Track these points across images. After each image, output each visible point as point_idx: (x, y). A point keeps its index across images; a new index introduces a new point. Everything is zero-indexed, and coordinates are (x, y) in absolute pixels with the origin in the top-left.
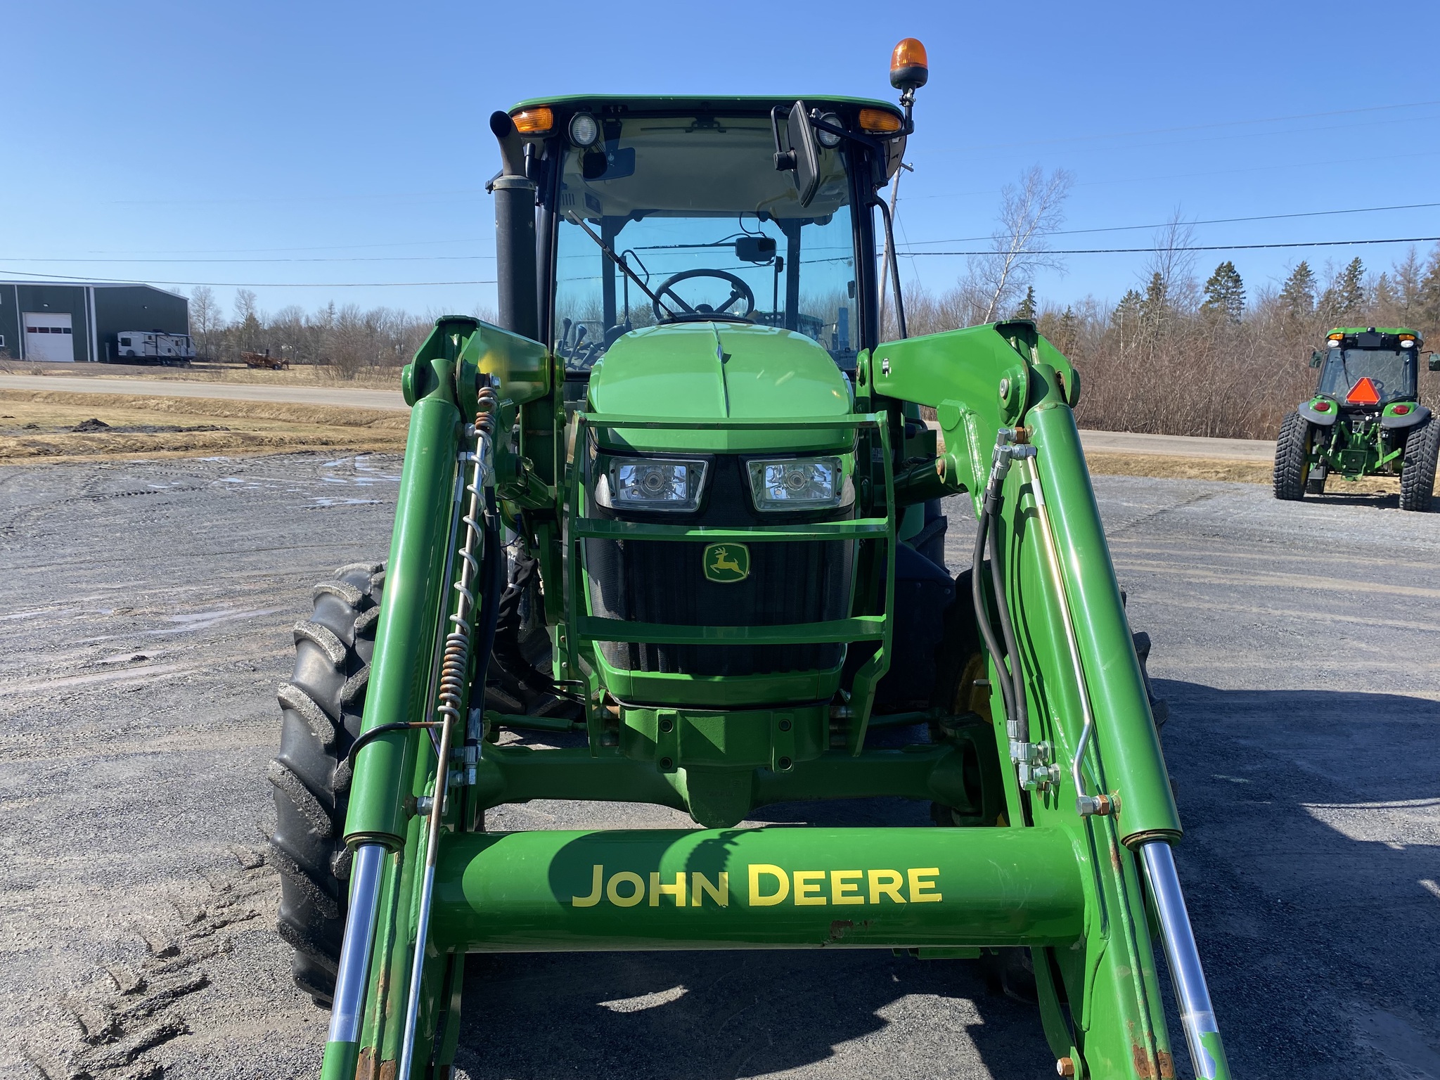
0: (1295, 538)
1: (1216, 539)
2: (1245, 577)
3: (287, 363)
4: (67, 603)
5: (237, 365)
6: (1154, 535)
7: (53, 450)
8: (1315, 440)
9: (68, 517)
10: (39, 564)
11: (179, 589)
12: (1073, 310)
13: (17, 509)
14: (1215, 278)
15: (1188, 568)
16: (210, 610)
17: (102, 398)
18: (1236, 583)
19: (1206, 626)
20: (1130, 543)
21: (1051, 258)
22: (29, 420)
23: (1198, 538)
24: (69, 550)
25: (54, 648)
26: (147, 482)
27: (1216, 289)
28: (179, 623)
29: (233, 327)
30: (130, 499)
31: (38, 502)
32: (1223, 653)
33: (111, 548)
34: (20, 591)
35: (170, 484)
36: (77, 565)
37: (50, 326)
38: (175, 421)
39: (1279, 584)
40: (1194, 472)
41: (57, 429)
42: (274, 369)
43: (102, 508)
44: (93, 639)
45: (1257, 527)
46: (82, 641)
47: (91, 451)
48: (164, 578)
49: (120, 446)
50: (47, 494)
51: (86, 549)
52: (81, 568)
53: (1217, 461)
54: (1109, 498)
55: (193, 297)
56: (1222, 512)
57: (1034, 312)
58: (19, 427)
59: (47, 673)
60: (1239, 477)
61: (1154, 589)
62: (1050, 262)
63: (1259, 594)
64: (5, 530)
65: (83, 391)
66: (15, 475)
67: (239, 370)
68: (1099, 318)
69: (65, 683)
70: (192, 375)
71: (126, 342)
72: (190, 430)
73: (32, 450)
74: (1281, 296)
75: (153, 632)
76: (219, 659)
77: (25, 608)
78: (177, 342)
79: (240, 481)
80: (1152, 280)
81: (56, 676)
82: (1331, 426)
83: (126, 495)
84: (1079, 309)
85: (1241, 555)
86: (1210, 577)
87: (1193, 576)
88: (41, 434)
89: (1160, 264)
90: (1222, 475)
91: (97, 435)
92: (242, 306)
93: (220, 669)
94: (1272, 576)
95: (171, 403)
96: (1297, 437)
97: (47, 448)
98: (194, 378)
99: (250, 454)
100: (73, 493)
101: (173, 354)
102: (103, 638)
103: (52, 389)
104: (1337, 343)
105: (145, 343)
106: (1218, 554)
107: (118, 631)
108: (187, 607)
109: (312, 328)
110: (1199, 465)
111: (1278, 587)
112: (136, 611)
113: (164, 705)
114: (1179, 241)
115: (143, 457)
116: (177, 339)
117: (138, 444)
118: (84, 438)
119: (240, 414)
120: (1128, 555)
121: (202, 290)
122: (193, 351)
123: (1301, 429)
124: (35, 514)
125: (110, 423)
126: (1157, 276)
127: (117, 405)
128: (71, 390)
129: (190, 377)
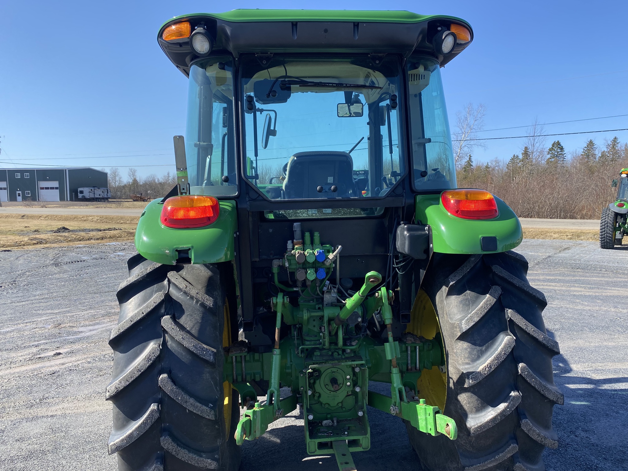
0: (617, 269)
1: (579, 270)
2: (600, 291)
3: (149, 199)
4: (30, 322)
5: (129, 200)
6: (548, 269)
7: (44, 242)
8: (618, 220)
9: (42, 275)
10: (22, 300)
11: (85, 312)
12: (489, 164)
13: (20, 272)
14: (552, 148)
15: (571, 287)
16: (98, 324)
17: (69, 217)
18: (597, 294)
19: (591, 320)
20: (538, 273)
21: (480, 142)
22: (36, 228)
23: (570, 270)
24: (38, 293)
25: (17, 348)
26: (81, 256)
27: (553, 153)
28: (82, 332)
29: (127, 184)
30: (72, 265)
31: (30, 268)
32: (606, 336)
33: (58, 290)
34: (9, 316)
35: (92, 257)
36: (40, 301)
37: (49, 186)
38: (99, 226)
39: (619, 294)
40: (556, 236)
41: (47, 232)
42: (144, 201)
43: (59, 270)
44: (38, 343)
45: (597, 263)
46: (31, 344)
47: (60, 241)
48: (80, 307)
49: (73, 239)
50: (35, 263)
51: (46, 291)
52: (42, 302)
53: (566, 230)
54: (522, 251)
55: (110, 172)
56: (577, 256)
57: (471, 165)
58: (31, 232)
59: (10, 364)
60: (578, 237)
61: (558, 299)
62: (480, 144)
63: (611, 300)
64: (12, 283)
65: (61, 214)
66: (24, 255)
67: (129, 203)
68: (501, 167)
69: (17, 370)
70: (108, 205)
71: (82, 192)
72: (105, 230)
73: (34, 242)
74: (582, 155)
75: (68, 338)
76: (97, 353)
77: (9, 326)
78: (103, 191)
79: (123, 254)
80: (524, 150)
81: (15, 366)
82: (626, 214)
83: (71, 263)
84: (492, 164)
85: (594, 279)
86: (584, 291)
87: (575, 291)
88: (40, 234)
89: (530, 143)
90: (570, 237)
91: (64, 234)
92: (131, 175)
93: (97, 359)
94: (614, 290)
95: (98, 218)
96: (610, 219)
97: (41, 241)
98: (109, 206)
99: (129, 241)
100: (47, 262)
101: (101, 196)
102: (43, 342)
103: (48, 213)
104: (625, 176)
105: (89, 192)
106: (583, 278)
107: (51, 337)
108: (87, 323)
109: (160, 183)
110: (558, 232)
111: (619, 296)
112: (62, 326)
113: (64, 383)
114: (538, 132)
115: (82, 244)
116: (103, 190)
117: (81, 238)
118: (58, 236)
119: (128, 222)
120: (539, 280)
121: (114, 169)
122: (109, 195)
123: (612, 215)
124: (27, 273)
125: (70, 228)
126: (526, 148)
127: (75, 220)
128: (55, 214)
129: (108, 206)
